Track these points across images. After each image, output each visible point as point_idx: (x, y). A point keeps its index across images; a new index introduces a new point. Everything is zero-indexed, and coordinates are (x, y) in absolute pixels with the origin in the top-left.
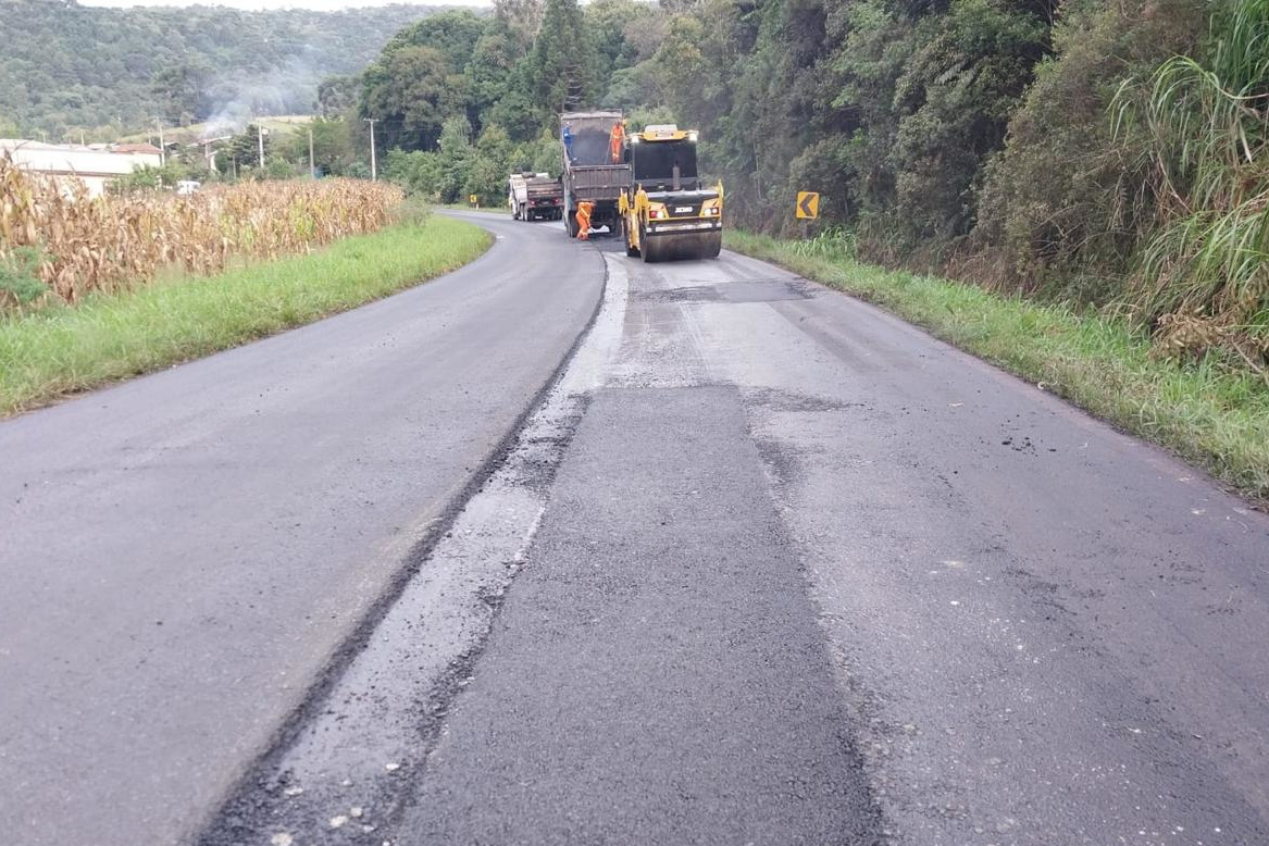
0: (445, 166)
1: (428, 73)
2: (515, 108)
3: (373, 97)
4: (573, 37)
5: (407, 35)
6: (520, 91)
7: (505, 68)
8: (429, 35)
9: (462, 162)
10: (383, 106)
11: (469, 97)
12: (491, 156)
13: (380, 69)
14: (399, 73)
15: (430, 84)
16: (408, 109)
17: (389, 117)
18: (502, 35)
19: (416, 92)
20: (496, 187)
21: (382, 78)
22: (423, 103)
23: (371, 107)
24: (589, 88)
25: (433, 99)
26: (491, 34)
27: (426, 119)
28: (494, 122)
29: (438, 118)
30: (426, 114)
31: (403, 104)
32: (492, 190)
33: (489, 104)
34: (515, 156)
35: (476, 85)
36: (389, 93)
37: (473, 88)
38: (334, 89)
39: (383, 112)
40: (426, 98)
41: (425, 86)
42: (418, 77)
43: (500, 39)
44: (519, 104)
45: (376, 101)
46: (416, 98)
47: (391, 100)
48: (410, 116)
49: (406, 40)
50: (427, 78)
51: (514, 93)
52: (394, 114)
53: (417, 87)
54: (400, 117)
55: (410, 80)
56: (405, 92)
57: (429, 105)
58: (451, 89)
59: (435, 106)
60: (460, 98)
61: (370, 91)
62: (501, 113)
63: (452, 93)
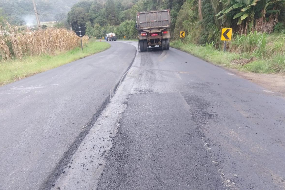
0: (88, 32)
1: (82, 13)
2: (100, 19)
3: (70, 18)
4: (112, 6)
5: (76, 5)
6: (101, 16)
7: (97, 11)
8: (81, 5)
9: (91, 31)
10: (73, 20)
11: (90, 17)
12: (97, 29)
13: (71, 12)
14: (76, 13)
15: (83, 15)
16: (78, 20)
17: (74, 22)
18: (96, 4)
19: (80, 17)
20: (99, 35)
21: (72, 14)
22: (81, 19)
23: (70, 20)
24: (116, 16)
25: (83, 18)
26: (94, 4)
27: (82, 22)
28: (96, 22)
29: (84, 22)
30: (82, 21)
31: (77, 19)
32: (98, 36)
33: (95, 19)
34: (102, 29)
35: (91, 15)
36: (74, 17)
37: (91, 16)
38: (58, 16)
39: (73, 21)
40: (81, 18)
41: (81, 16)
42: (80, 14)
43: (96, 5)
44: (101, 19)
45: (71, 19)
46: (80, 18)
47: (74, 19)
48: (79, 22)
49: (76, 6)
50: (82, 14)
51: (100, 16)
52: (75, 21)
53: (80, 16)
54: (77, 22)
55: (78, 14)
56: (77, 17)
57: (82, 19)
58: (87, 16)
59: (84, 20)
60: (89, 18)
61: (69, 17)
62: (98, 21)
63: (87, 17)
